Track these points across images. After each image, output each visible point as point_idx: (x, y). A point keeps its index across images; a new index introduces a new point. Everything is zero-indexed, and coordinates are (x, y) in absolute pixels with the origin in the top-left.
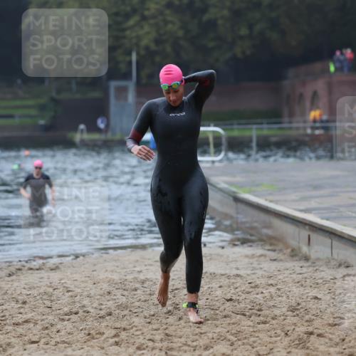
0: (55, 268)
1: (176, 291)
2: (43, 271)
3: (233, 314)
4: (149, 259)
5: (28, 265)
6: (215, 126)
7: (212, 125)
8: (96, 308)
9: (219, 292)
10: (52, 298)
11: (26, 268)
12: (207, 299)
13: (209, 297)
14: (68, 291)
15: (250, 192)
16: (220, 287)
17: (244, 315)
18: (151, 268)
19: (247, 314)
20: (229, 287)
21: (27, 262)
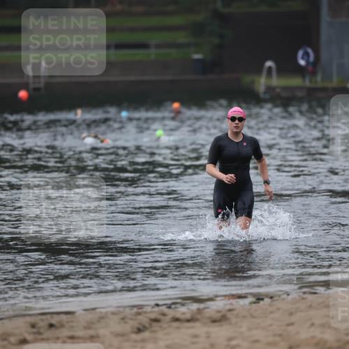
0: (220, 319)
2: (197, 324)
11: (168, 318)
21: (170, 307)
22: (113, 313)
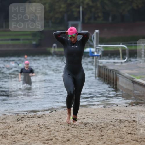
0: (41, 117)
1: (103, 129)
2: (34, 118)
3: (131, 141)
4: (89, 112)
5: (27, 115)
6: (123, 44)
7: (121, 44)
8: (61, 137)
9: (124, 129)
10: (39, 132)
11: (26, 117)
12: (118, 133)
13: (119, 132)
14: (47, 129)
15: (140, 78)
16: (125, 127)
17: (137, 141)
18: (90, 117)
19: (139, 140)
20: (130, 127)
21: (27, 114)
22: (10, 116)
